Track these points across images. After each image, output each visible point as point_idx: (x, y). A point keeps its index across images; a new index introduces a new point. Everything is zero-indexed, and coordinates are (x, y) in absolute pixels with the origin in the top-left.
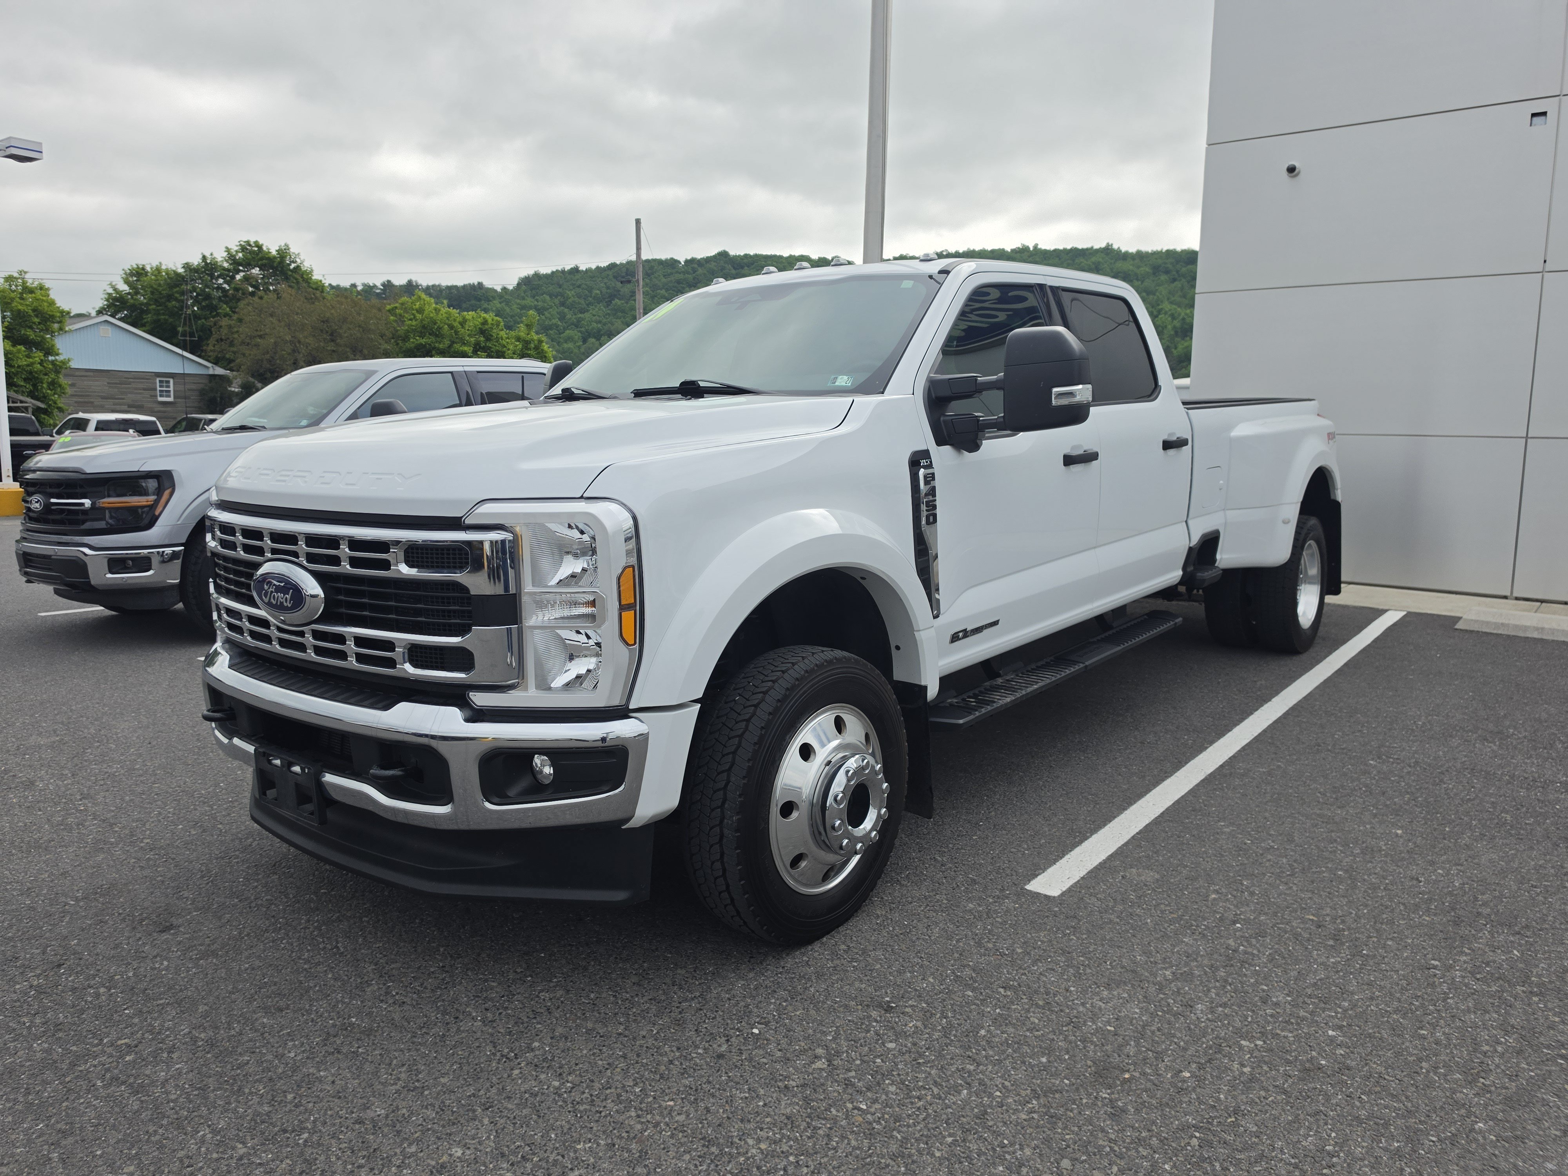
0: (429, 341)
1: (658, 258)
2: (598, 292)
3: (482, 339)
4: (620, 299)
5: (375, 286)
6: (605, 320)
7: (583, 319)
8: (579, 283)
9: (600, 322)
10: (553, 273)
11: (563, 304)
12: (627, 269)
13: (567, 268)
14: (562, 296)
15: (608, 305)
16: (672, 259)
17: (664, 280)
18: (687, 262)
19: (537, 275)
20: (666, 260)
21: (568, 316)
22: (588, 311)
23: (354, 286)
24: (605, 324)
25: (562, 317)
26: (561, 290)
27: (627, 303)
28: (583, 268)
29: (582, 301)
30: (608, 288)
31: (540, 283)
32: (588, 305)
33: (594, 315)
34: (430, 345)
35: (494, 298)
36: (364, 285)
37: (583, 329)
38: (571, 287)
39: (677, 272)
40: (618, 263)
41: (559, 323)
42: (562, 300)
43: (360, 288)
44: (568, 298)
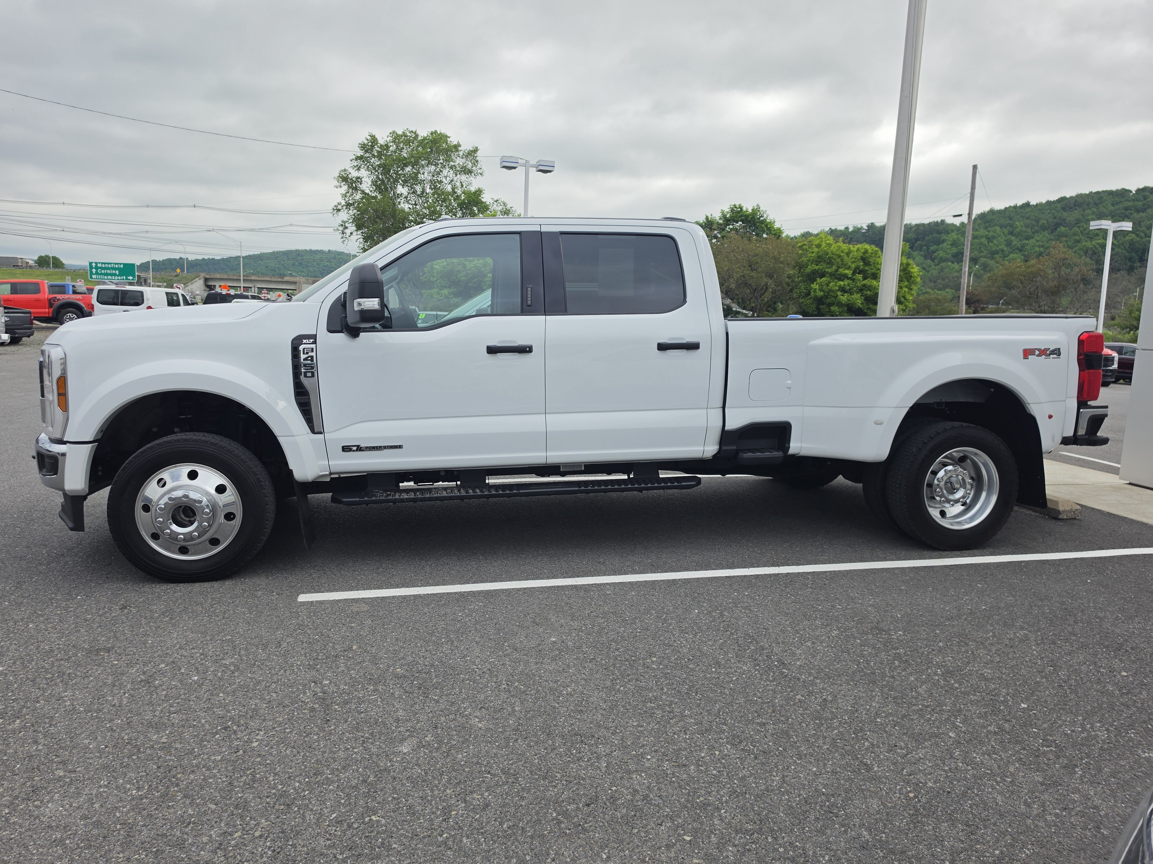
0: (821, 267)
1: (1108, 189)
2: (1045, 222)
3: (862, 264)
4: (1064, 226)
5: (862, 228)
6: (1047, 245)
7: (1027, 245)
8: (1028, 215)
9: (1043, 246)
10: (1006, 208)
11: (1011, 233)
12: (1076, 201)
13: (1019, 204)
14: (1011, 226)
15: (1052, 232)
16: (1123, 189)
17: (1112, 208)
18: (1138, 191)
19: (992, 212)
20: (1117, 191)
21: (1014, 243)
22: (1033, 238)
23: (847, 228)
24: (1047, 248)
25: (1009, 244)
26: (1011, 222)
27: (1071, 230)
28: (1033, 202)
29: (1029, 230)
30: (1055, 218)
31: (994, 217)
32: (1033, 233)
33: (1038, 241)
34: (821, 270)
35: (953, 231)
36: (854, 227)
37: (1026, 253)
38: (1021, 219)
39: (1127, 200)
40: (1068, 197)
41: (1005, 249)
42: (1011, 229)
43: (851, 229)
44: (1016, 227)
